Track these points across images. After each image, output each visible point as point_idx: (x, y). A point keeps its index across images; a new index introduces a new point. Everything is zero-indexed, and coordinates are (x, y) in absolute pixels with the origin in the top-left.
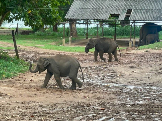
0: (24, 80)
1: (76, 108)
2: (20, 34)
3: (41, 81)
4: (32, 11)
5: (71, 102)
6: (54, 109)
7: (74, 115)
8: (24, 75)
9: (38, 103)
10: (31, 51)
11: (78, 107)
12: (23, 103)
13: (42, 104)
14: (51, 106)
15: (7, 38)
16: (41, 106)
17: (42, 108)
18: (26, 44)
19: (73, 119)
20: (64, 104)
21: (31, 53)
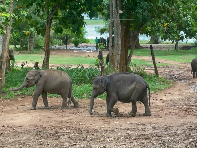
0: (154, 100)
1: (192, 130)
2: (180, 49)
3: (172, 100)
4: (168, 23)
5: (190, 123)
6: (167, 131)
7: (184, 138)
8: (157, 93)
9: (153, 125)
10: (181, 67)
11: (194, 130)
12: (137, 124)
13: (156, 126)
14: (165, 128)
15: (164, 54)
16: (154, 128)
17: (154, 130)
18: (180, 60)
19: (181, 142)
20: (181, 125)
21: (180, 70)
